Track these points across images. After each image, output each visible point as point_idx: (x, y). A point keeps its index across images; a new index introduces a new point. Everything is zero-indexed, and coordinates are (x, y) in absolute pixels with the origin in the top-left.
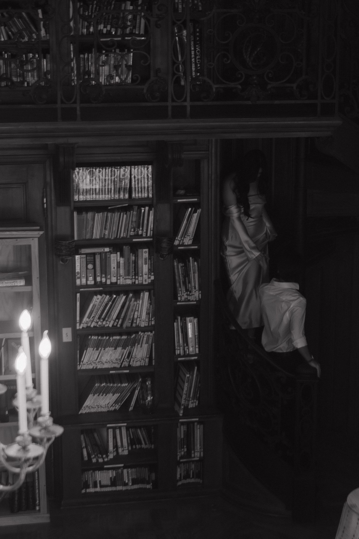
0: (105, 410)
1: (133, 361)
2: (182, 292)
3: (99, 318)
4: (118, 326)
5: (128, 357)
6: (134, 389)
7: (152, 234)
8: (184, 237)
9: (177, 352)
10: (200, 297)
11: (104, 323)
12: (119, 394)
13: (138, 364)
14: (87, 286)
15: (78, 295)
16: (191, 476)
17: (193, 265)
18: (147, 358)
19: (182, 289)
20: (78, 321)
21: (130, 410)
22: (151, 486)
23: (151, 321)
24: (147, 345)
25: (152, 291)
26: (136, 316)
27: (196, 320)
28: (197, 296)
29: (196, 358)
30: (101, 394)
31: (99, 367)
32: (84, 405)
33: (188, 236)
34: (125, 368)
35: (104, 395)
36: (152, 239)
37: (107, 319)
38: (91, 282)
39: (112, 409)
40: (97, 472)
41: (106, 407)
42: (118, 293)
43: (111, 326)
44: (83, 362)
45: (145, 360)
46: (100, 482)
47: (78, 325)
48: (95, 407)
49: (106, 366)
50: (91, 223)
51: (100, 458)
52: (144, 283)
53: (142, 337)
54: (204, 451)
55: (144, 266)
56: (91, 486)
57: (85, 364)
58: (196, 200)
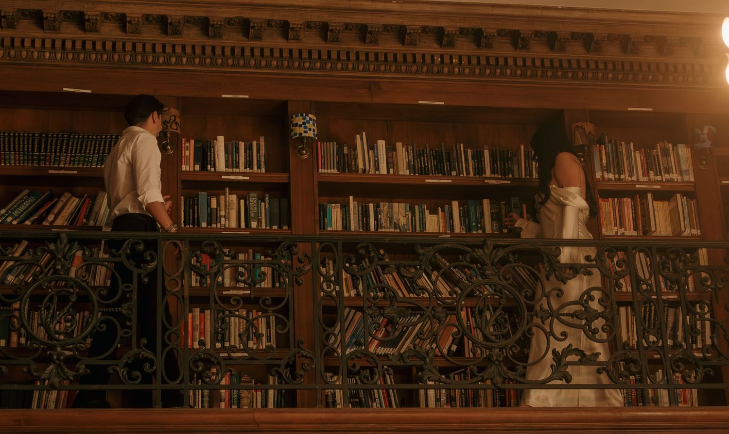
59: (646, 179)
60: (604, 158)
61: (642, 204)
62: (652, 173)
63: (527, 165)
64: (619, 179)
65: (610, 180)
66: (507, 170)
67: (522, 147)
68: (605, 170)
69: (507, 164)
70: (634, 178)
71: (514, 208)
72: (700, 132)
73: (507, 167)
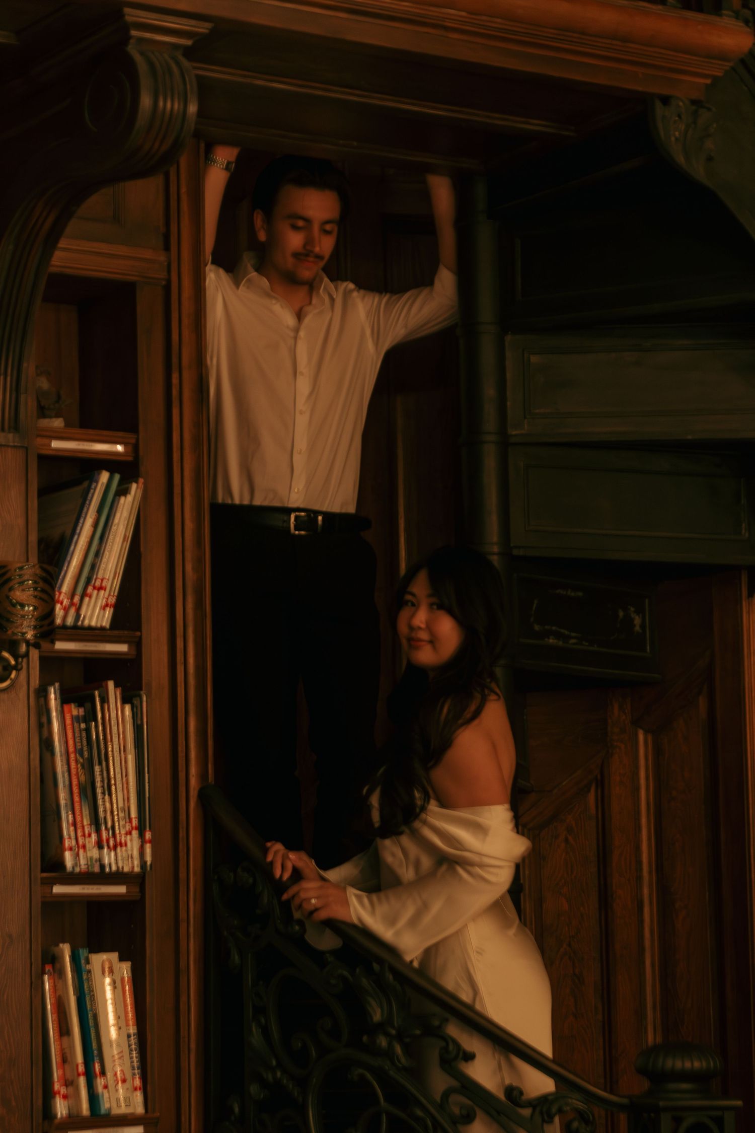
2: (80, 833)
8: (84, 595)
9: (61, 1108)
10: (148, 859)
17: (117, 712)
19: (78, 819)
27: (125, 969)
28: (136, 854)
33: (101, 588)
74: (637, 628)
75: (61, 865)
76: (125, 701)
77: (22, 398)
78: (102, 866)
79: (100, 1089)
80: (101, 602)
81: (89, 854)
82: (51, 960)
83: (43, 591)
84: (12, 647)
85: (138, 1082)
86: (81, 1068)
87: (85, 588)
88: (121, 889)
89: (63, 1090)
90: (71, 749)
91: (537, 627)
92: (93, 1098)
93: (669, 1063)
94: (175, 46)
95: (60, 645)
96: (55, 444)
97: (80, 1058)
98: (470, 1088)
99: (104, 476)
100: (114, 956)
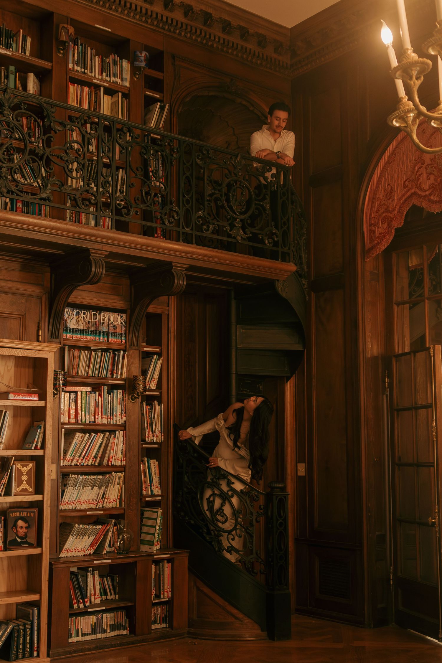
0: (81, 554)
1: (107, 502)
2: (149, 433)
3: (79, 457)
4: (97, 464)
5: (102, 498)
6: (108, 531)
7: (125, 377)
9: (144, 493)
10: (163, 439)
11: (84, 460)
12: (94, 537)
13: (110, 505)
14: (69, 423)
15: (63, 430)
16: (158, 622)
17: (157, 407)
18: (118, 499)
19: (149, 430)
20: (62, 458)
21: (104, 553)
22: (128, 632)
23: (123, 460)
24: (118, 486)
25: (125, 431)
26: (111, 455)
27: (157, 463)
28: (160, 438)
29: (160, 498)
30: (79, 536)
31: (79, 507)
32: (64, 548)
33: (154, 380)
34: (99, 509)
35: (81, 537)
36: (124, 382)
37: (86, 457)
38: (72, 420)
39: (87, 552)
40: (79, 617)
41: (82, 551)
42: (96, 432)
43: (90, 464)
44: (63, 501)
45: (116, 502)
46: (82, 629)
47: (62, 461)
48: (73, 551)
49: (85, 506)
50: (77, 360)
51: (80, 603)
52: (118, 423)
53: (115, 477)
54: (172, 592)
55: (118, 406)
56: (73, 635)
57: (65, 504)
58: (158, 350)
59: (100, 77)
60: (76, 55)
61: (96, 94)
62: (104, 74)
63: (23, 45)
64: (84, 73)
65: (77, 71)
66: (9, 45)
67: (21, 31)
68: (76, 63)
69: (9, 40)
70: (93, 75)
71: (11, 74)
72: (139, 55)
73: (9, 43)
74: (261, 389)
75: (145, 440)
76: (159, 405)
77: (139, 339)
78: (154, 441)
79: (153, 489)
80: (154, 383)
81: (151, 438)
82: (143, 461)
83: (144, 382)
84: (138, 393)
85: (159, 488)
86: (149, 485)
87: (151, 381)
88: (157, 446)
89: (145, 489)
90: (148, 415)
91: (241, 389)
92: (152, 491)
93: (275, 485)
94: (181, 270)
95: (147, 393)
96: (145, 349)
97: (149, 483)
98: (233, 490)
99: (155, 356)
100: (155, 460)
